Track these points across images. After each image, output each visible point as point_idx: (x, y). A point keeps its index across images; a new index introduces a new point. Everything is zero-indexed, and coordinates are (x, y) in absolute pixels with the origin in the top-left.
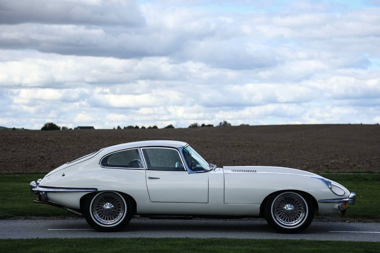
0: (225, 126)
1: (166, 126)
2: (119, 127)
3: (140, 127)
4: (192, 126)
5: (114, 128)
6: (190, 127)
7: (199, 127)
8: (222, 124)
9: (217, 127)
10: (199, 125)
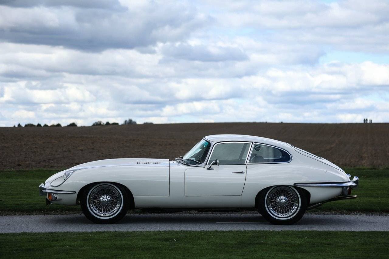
0: (130, 124)
1: (69, 124)
2: (19, 125)
3: (42, 125)
4: (95, 124)
5: (15, 126)
6: (94, 125)
7: (103, 125)
8: (127, 123)
9: (122, 125)
10: (103, 123)
